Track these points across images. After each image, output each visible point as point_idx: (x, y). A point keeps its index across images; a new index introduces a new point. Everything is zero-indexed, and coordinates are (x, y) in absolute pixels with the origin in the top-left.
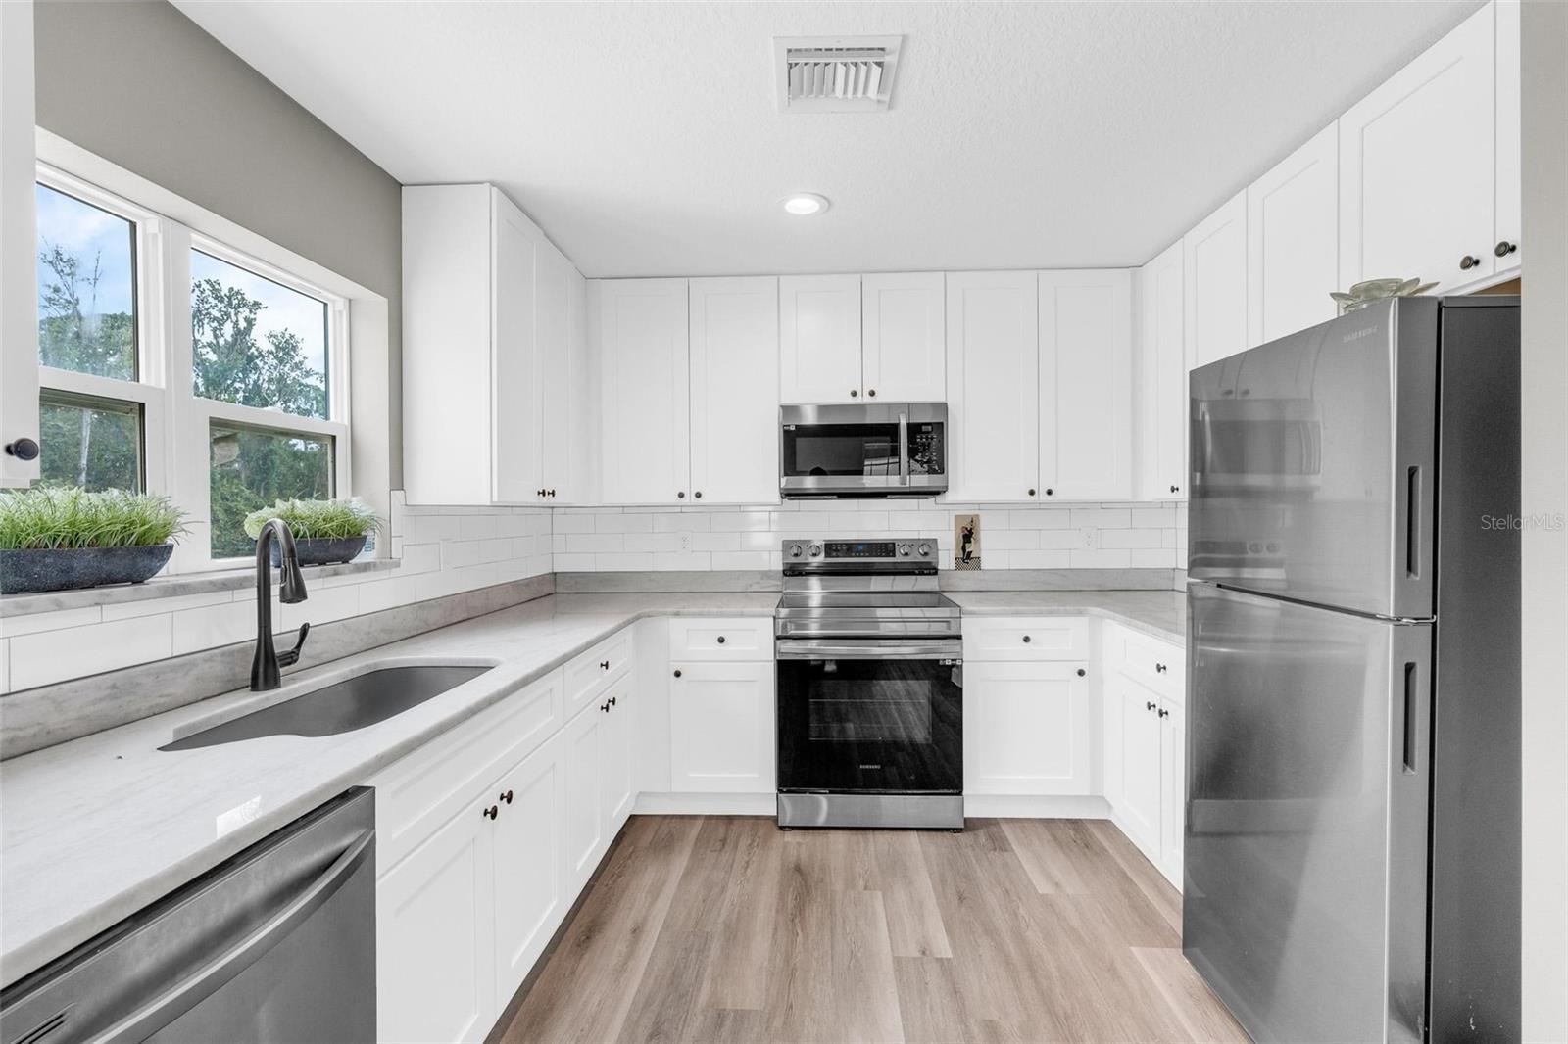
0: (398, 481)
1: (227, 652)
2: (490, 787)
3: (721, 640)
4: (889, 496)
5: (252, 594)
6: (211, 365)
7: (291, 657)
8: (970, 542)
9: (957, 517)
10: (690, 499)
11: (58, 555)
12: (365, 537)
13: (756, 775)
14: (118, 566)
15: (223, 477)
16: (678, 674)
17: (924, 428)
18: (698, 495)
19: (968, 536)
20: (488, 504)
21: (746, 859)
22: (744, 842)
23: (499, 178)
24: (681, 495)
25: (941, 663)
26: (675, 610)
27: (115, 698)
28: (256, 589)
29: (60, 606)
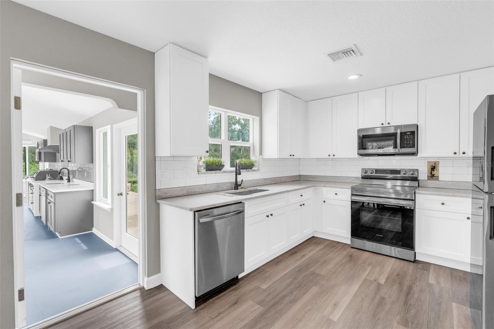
0: (261, 153)
1: (231, 183)
2: (268, 212)
3: (336, 194)
4: (396, 155)
5: (235, 174)
6: (243, 124)
7: (240, 185)
8: (434, 171)
9: (428, 162)
10: (332, 156)
11: (211, 166)
12: (254, 165)
13: (345, 232)
14: (218, 168)
15: (245, 151)
16: (324, 202)
17: (407, 133)
18: (334, 155)
19: (433, 168)
20: (277, 158)
21: (337, 251)
22: (340, 247)
23: (279, 88)
24: (329, 155)
25: (405, 207)
26: (324, 185)
27: (217, 187)
28: (235, 173)
29: (211, 173)
